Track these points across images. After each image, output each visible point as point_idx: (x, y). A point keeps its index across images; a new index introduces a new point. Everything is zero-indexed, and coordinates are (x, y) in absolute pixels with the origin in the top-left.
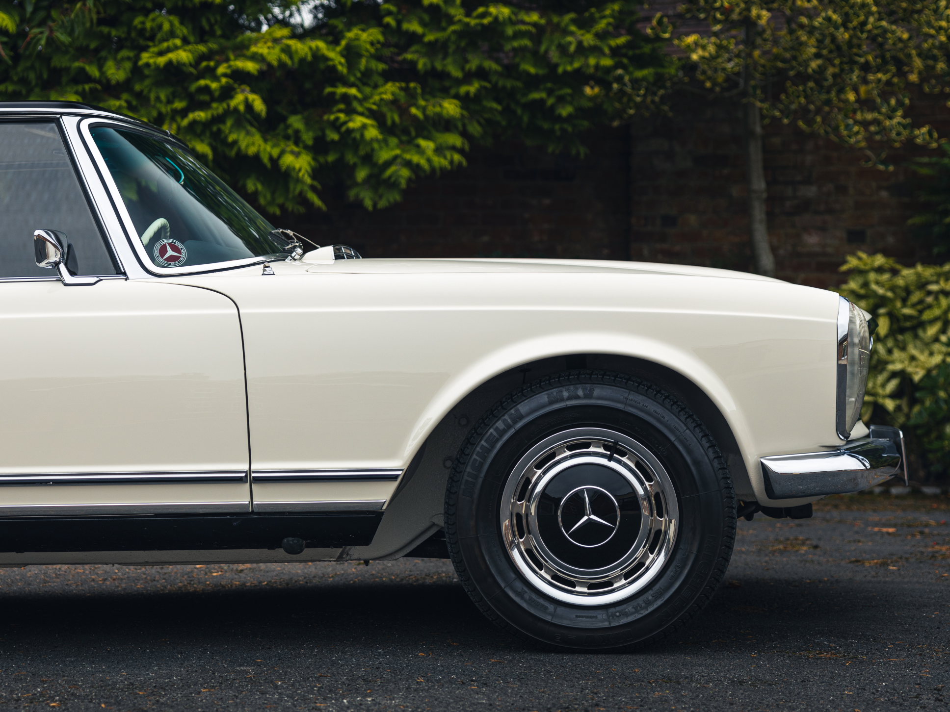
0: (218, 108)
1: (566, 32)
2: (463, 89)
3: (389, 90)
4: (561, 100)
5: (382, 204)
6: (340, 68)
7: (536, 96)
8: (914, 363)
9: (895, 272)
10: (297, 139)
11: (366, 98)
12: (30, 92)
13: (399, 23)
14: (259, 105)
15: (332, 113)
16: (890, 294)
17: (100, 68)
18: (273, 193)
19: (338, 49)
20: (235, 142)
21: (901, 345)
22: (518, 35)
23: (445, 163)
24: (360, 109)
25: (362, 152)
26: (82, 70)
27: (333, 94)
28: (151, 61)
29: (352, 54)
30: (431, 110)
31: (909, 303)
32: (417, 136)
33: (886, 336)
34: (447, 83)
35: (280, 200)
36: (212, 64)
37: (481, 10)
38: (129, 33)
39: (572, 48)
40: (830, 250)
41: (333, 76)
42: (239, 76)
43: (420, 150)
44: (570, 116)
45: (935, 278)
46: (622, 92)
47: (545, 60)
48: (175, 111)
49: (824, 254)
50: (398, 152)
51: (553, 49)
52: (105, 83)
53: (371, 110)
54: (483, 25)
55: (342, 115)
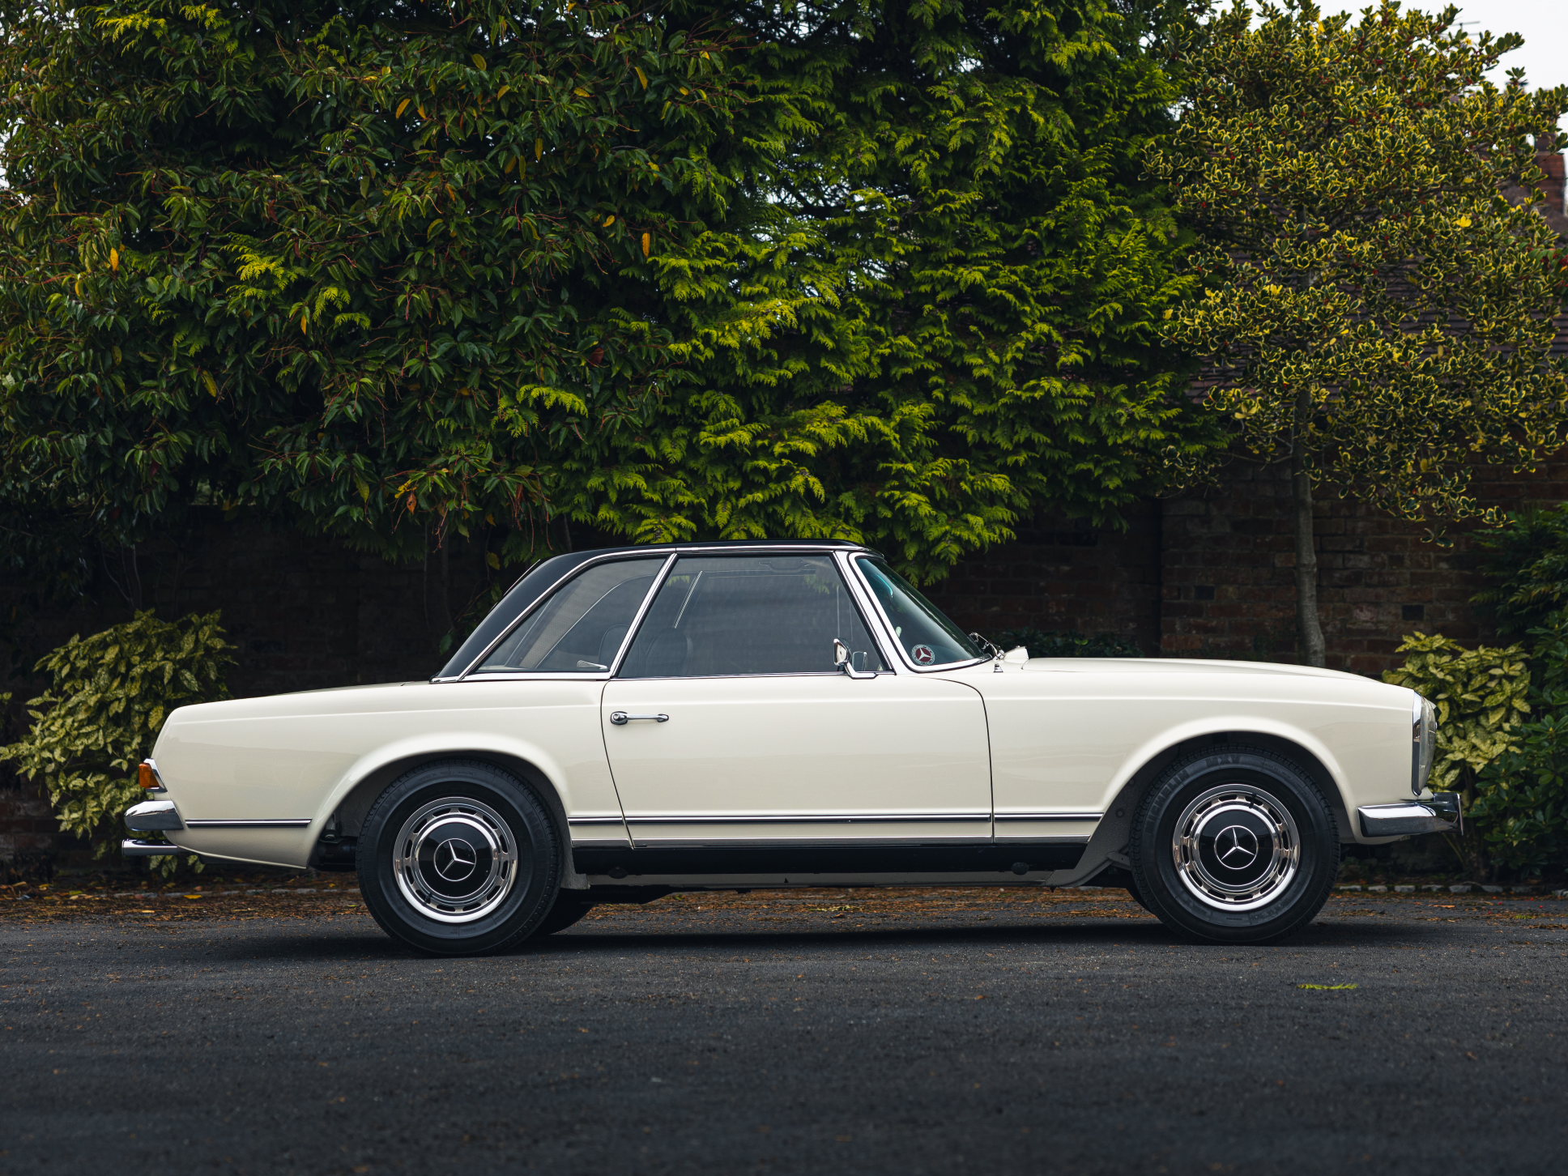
0: (777, 489)
1: (1116, 404)
2: (1011, 460)
3: (941, 466)
4: (1108, 471)
6: (894, 443)
7: (1083, 466)
8: (1475, 754)
9: (1455, 655)
10: (848, 516)
11: (919, 474)
12: (590, 469)
13: (947, 394)
14: (818, 489)
15: (885, 490)
16: (1449, 678)
17: (656, 448)
19: (892, 425)
21: (1462, 733)
22: (1068, 408)
23: (995, 537)
24: (914, 484)
25: (913, 529)
26: (643, 450)
27: (888, 469)
28: (711, 440)
29: (905, 428)
30: (979, 485)
31: (1470, 689)
32: (965, 511)
34: (993, 453)
36: (766, 442)
37: (1032, 382)
38: (683, 410)
39: (1123, 420)
40: (1383, 627)
41: (884, 450)
42: (798, 456)
43: (971, 529)
44: (1118, 488)
45: (1498, 662)
46: (1172, 468)
47: (1095, 430)
48: (731, 491)
49: (1378, 632)
50: (947, 527)
51: (1103, 420)
52: (664, 460)
53: (924, 487)
54: (1033, 398)
55: (896, 492)
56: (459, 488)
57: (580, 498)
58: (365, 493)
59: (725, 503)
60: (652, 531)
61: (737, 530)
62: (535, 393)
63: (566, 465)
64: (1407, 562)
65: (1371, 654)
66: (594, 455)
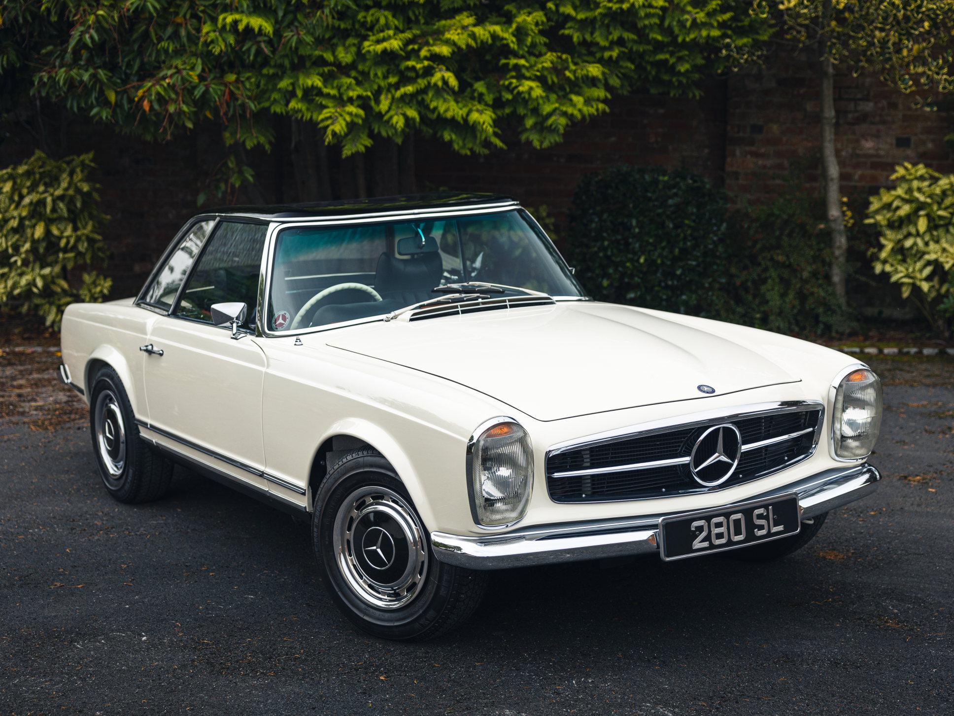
0: (422, 83)
1: (684, 11)
2: (607, 54)
3: (548, 59)
4: (680, 59)
5: (546, 144)
6: (512, 45)
7: (661, 57)
8: (945, 255)
9: (934, 180)
10: (480, 99)
11: (531, 67)
12: (284, 72)
13: (557, 6)
14: (453, 82)
15: (507, 79)
16: (929, 200)
17: (333, 53)
18: (464, 140)
19: (510, 30)
20: (435, 108)
21: (936, 239)
22: (648, 16)
23: (593, 111)
24: (528, 74)
25: (531, 107)
26: (322, 57)
27: (508, 64)
28: (371, 48)
29: (520, 33)
30: (580, 73)
31: (943, 206)
32: (572, 92)
33: (925, 233)
34: (594, 49)
35: (470, 145)
36: (416, 47)
38: (353, 25)
39: (688, 24)
40: (882, 153)
41: (506, 51)
42: (436, 58)
43: (574, 105)
44: (687, 71)
46: (728, 56)
47: (669, 32)
48: (390, 85)
49: (878, 156)
50: (557, 105)
51: (675, 23)
52: (337, 64)
53: (536, 76)
54: (621, 9)
55: (514, 81)
56: (177, 93)
57: (275, 96)
58: (112, 97)
59: (387, 95)
60: (330, 117)
61: (396, 114)
63: (265, 71)
64: (901, 106)
65: (873, 172)
66: (287, 63)
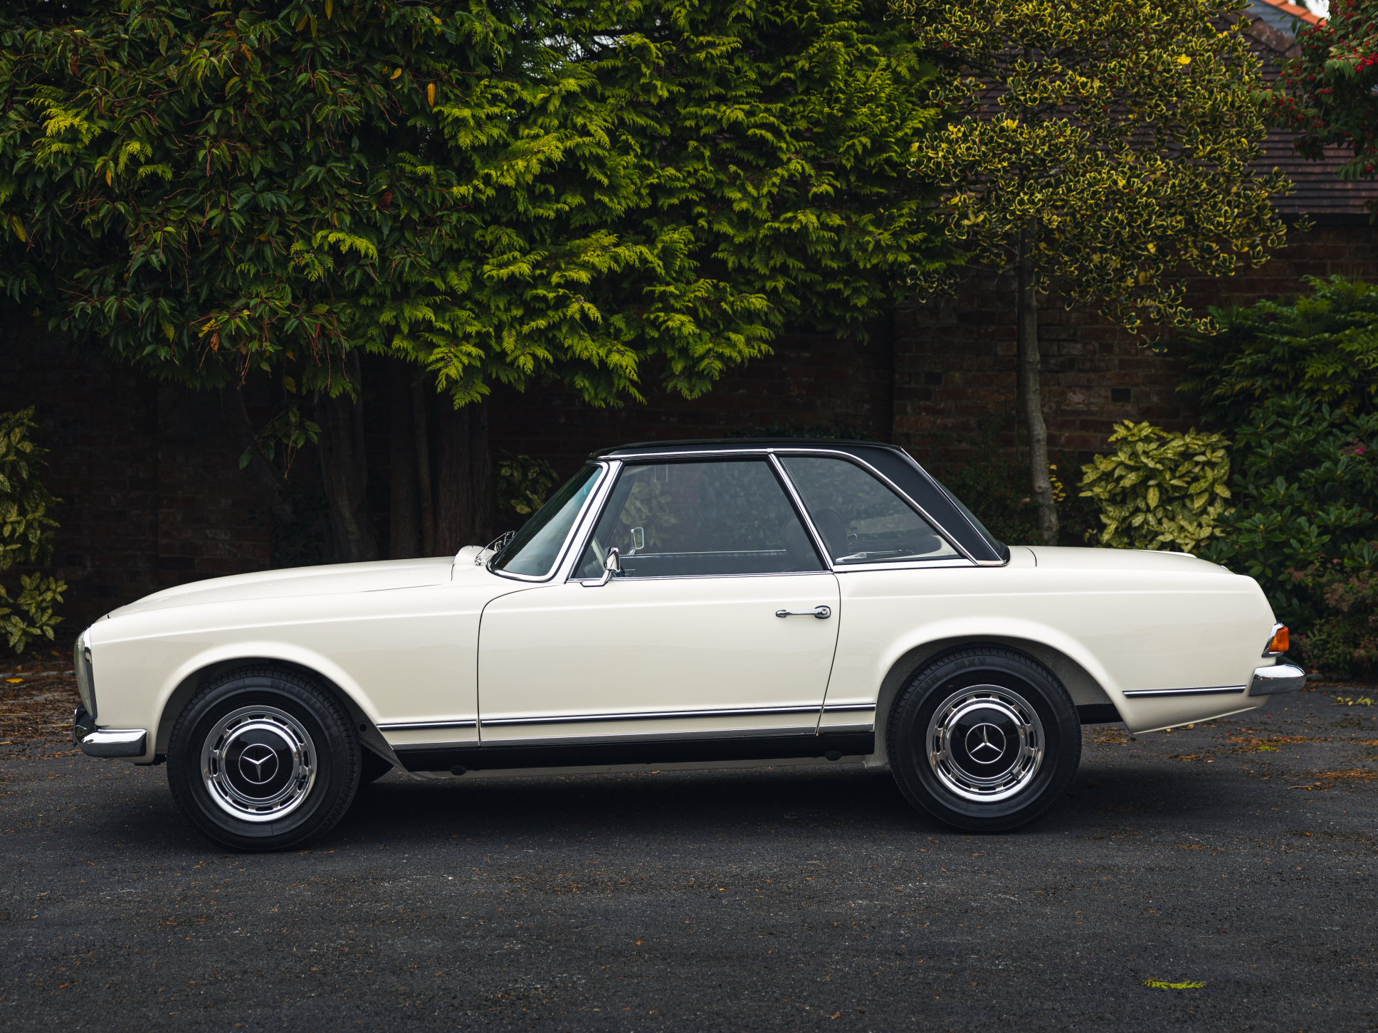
0: (555, 316)
1: (864, 232)
2: (769, 285)
3: (702, 287)
4: (856, 291)
5: (697, 394)
6: (658, 270)
7: (834, 286)
8: (1182, 535)
9: (1163, 442)
10: (620, 338)
11: (682, 296)
12: (383, 303)
13: (709, 223)
15: (652, 313)
16: (1159, 466)
17: (444, 280)
18: (596, 389)
19: (656, 252)
20: (570, 347)
21: (1170, 515)
22: (821, 239)
23: (755, 353)
24: (678, 306)
25: (678, 345)
26: (432, 283)
27: (653, 292)
28: (494, 273)
29: (667, 254)
30: (738, 305)
31: (1177, 474)
32: (727, 329)
33: (1156, 507)
34: (751, 277)
35: (603, 395)
36: (545, 272)
37: (789, 215)
38: (467, 245)
39: (871, 247)
40: (1094, 408)
41: (649, 276)
42: (573, 285)
43: (733, 345)
44: (864, 306)
45: (1203, 449)
46: (915, 285)
47: (846, 255)
48: (514, 318)
49: (1089, 413)
50: (711, 345)
51: (853, 246)
52: (451, 292)
53: (688, 307)
54: (790, 229)
55: (662, 314)
56: (260, 328)
57: (373, 331)
58: (171, 333)
59: (510, 331)
60: (442, 359)
61: (523, 354)
62: (332, 238)
63: (363, 301)
64: (1116, 350)
65: (1084, 433)
66: (388, 291)
